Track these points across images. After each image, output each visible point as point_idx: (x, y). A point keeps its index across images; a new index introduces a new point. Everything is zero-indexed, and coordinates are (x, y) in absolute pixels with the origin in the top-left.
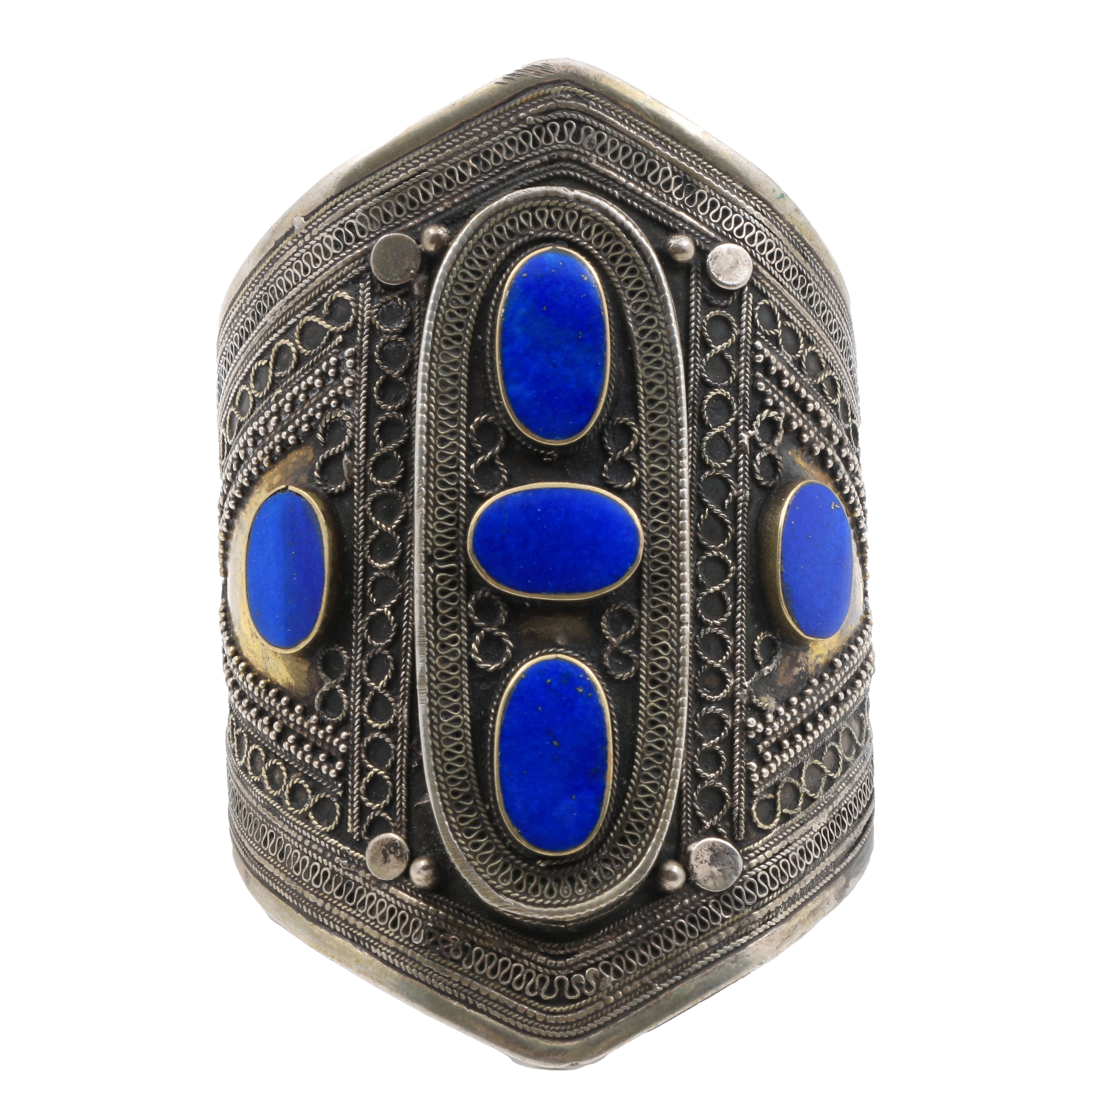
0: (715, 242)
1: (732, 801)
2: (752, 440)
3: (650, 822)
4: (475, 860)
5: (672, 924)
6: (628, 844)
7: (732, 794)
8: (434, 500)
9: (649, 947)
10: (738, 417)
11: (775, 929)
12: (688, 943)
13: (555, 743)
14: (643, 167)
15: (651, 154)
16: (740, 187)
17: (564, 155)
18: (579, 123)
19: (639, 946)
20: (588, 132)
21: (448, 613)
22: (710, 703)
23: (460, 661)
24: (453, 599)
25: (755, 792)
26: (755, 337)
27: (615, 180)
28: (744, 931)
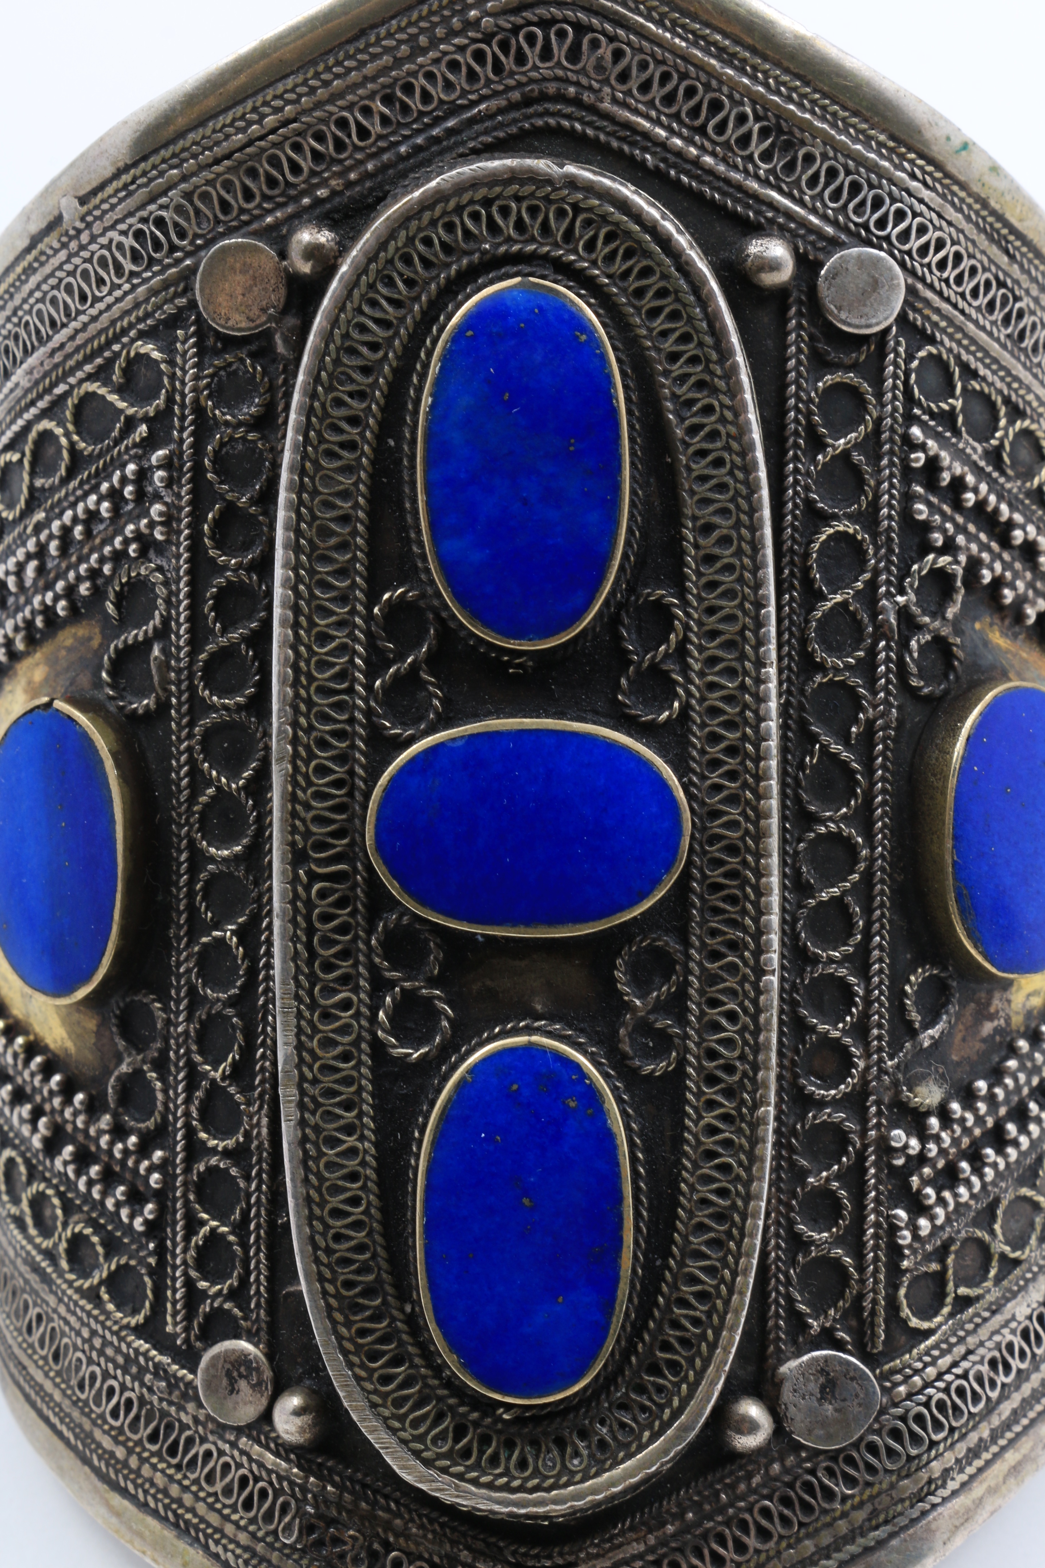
0: (835, 244)
1: (862, 1281)
2: (903, 613)
4: (385, 1406)
5: (750, 1510)
7: (861, 1269)
8: (307, 747)
9: (706, 1552)
10: (876, 572)
11: (941, 1510)
12: (778, 1543)
14: (698, 107)
15: (714, 83)
16: (882, 137)
17: (551, 88)
18: (580, 29)
19: (688, 1552)
20: (595, 44)
21: (335, 956)
22: (821, 1104)
23: (356, 1043)
24: (343, 929)
25: (906, 1264)
26: (910, 419)
27: (646, 135)
28: (882, 1518)
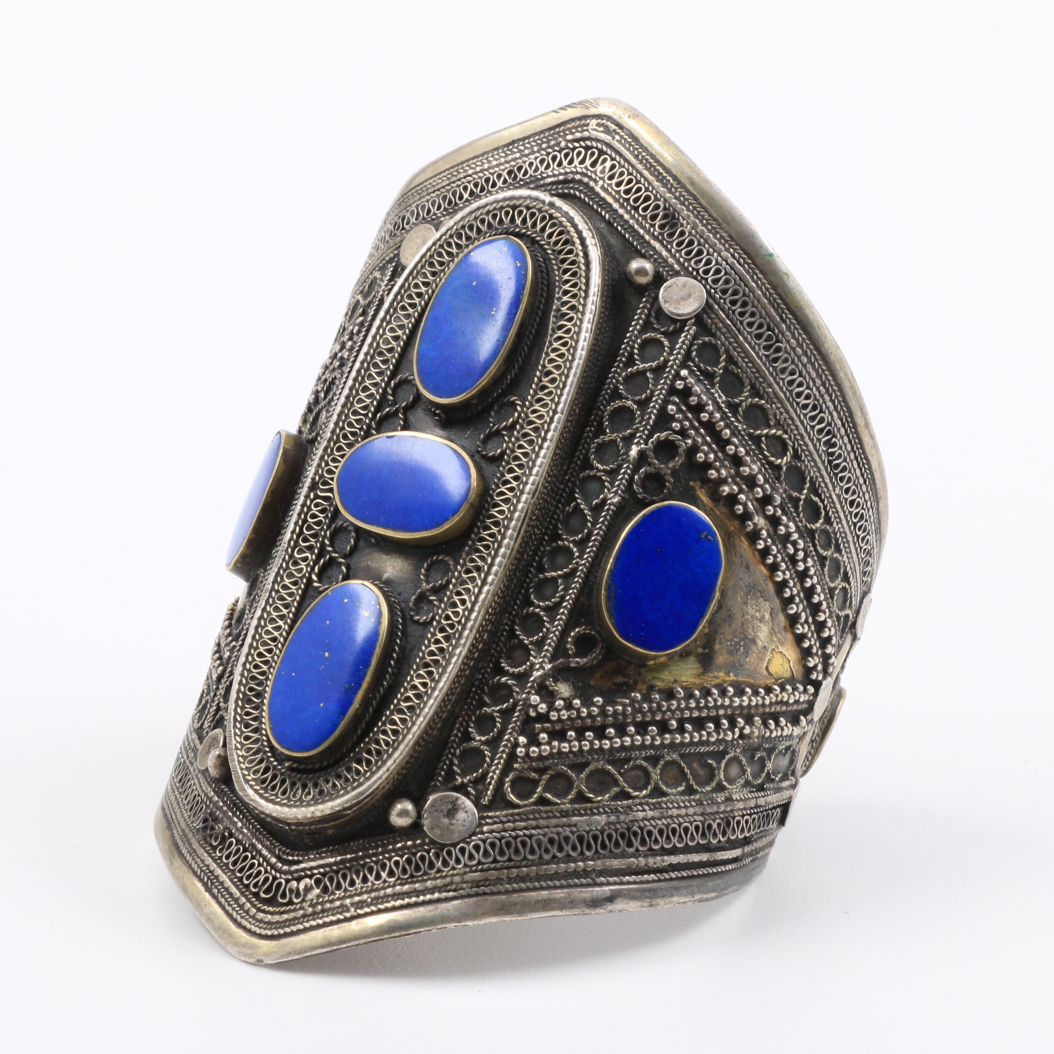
0: (677, 274)
1: (490, 766)
2: (642, 454)
3: (386, 751)
4: (241, 750)
5: (390, 859)
6: (362, 766)
7: (492, 759)
8: (338, 436)
9: (362, 874)
10: (637, 430)
11: (488, 897)
12: (396, 880)
13: (327, 654)
14: (639, 198)
15: (650, 188)
16: (724, 234)
17: (578, 177)
18: (601, 152)
19: (353, 870)
20: (605, 161)
21: (310, 535)
22: (506, 673)
23: (301, 578)
24: (318, 523)
25: (516, 766)
26: (683, 365)
27: (610, 205)
28: (453, 887)
